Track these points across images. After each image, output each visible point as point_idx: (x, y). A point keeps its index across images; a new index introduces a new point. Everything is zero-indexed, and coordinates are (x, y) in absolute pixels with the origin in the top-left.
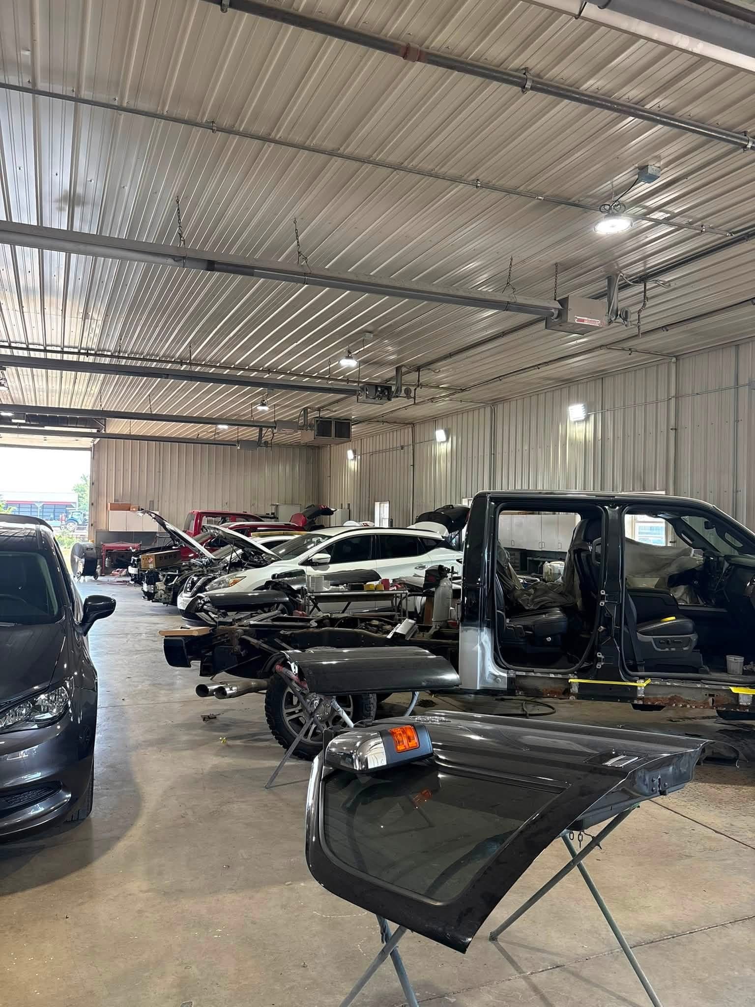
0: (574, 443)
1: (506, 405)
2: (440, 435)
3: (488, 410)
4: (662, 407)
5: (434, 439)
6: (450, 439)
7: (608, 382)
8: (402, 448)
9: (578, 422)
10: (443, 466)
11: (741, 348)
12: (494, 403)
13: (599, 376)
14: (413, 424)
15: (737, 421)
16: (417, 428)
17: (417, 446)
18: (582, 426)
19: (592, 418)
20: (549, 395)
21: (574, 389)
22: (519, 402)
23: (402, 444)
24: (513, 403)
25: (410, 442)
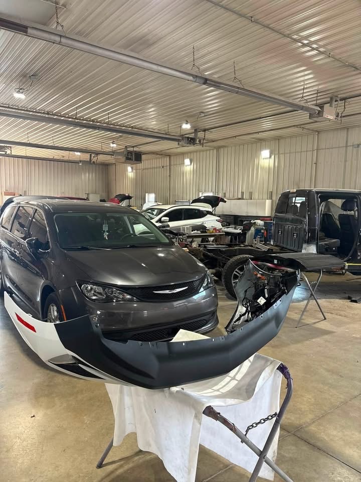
0: (263, 168)
1: (226, 149)
2: (187, 161)
3: (215, 151)
4: (309, 154)
5: (183, 163)
6: (192, 164)
7: (282, 141)
8: (163, 167)
9: (265, 158)
10: (188, 177)
11: (350, 130)
12: (218, 148)
13: (278, 139)
14: (170, 156)
15: (346, 161)
16: (172, 158)
17: (172, 167)
18: (267, 161)
19: (273, 157)
20: (250, 146)
21: (264, 143)
22: (233, 148)
23: (163, 165)
24: (230, 148)
25: (168, 164)
